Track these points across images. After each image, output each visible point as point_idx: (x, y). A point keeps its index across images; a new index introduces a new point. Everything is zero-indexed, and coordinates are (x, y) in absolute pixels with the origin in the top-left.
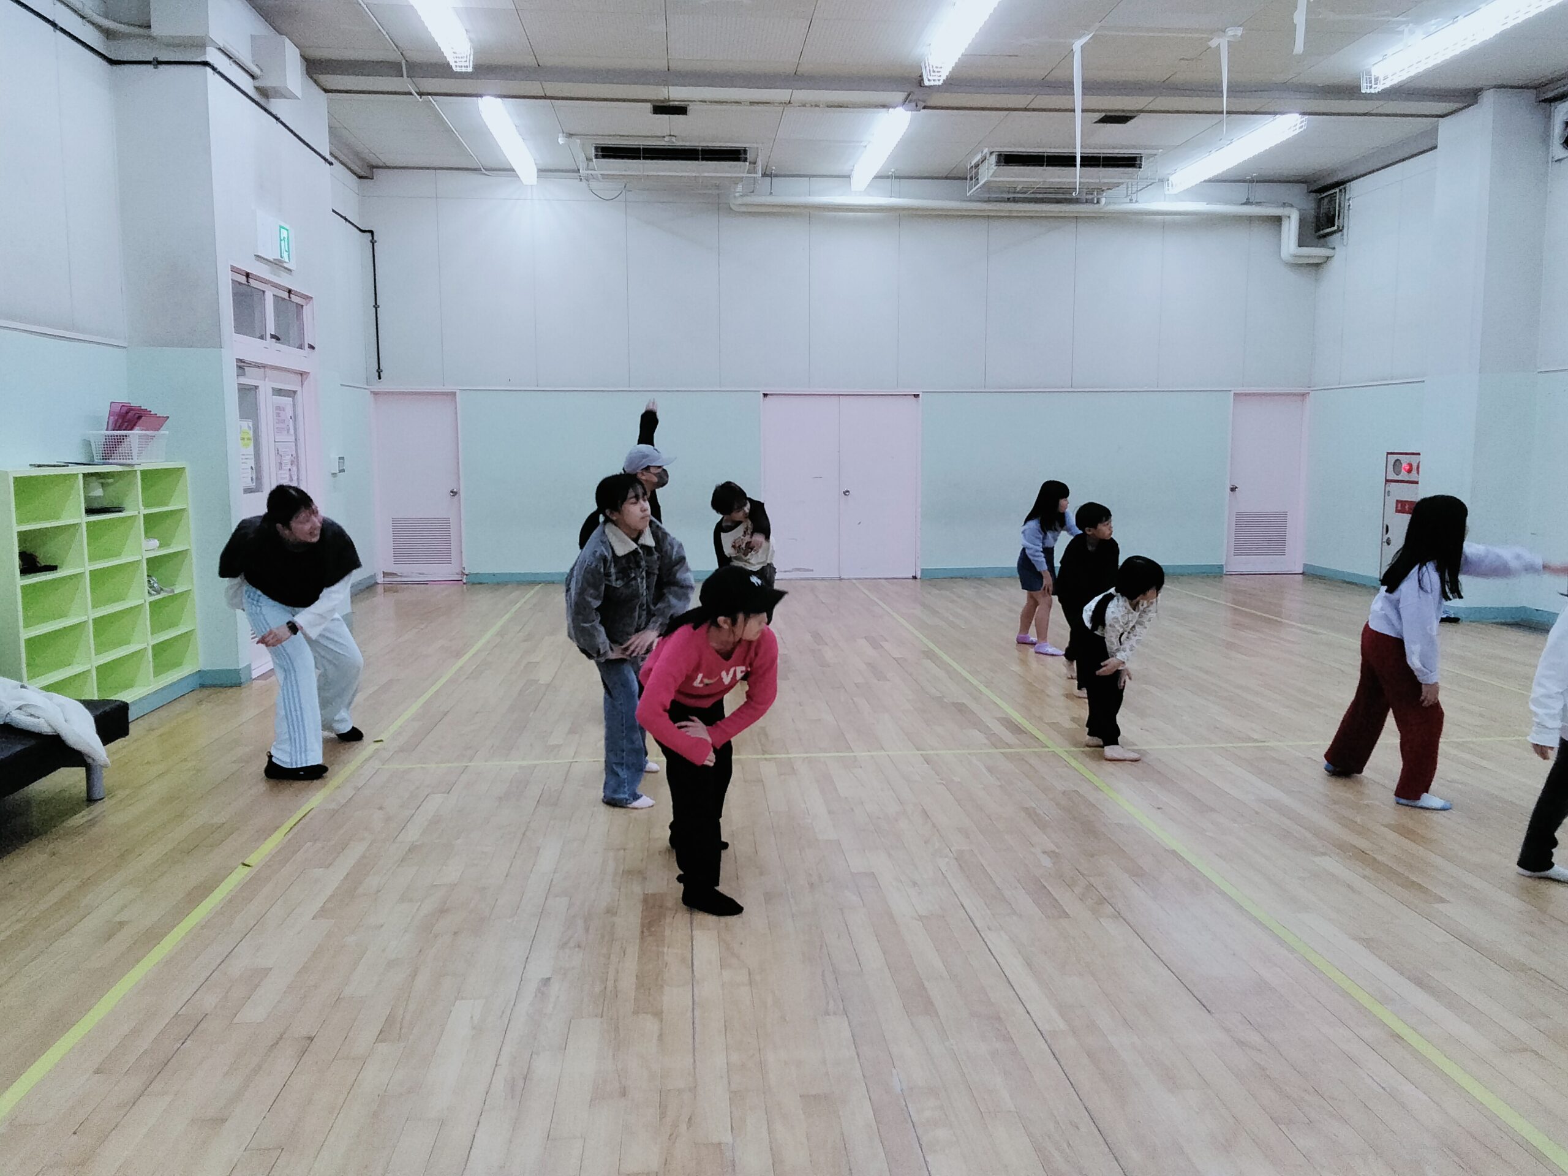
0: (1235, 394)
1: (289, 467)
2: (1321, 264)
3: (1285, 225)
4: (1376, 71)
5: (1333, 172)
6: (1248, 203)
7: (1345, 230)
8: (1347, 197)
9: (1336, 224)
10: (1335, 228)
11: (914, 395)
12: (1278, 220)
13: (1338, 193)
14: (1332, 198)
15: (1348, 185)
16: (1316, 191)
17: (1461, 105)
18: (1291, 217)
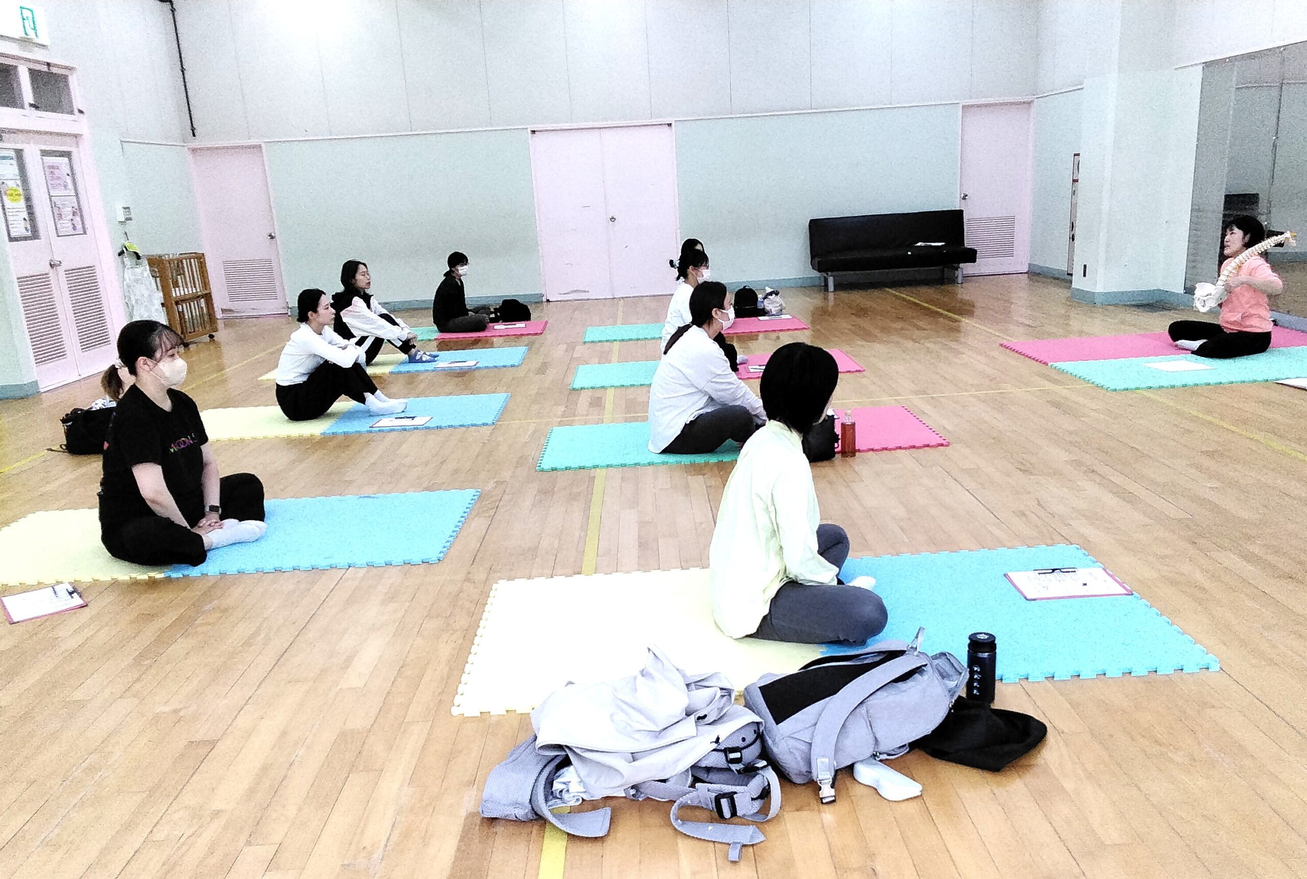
0: (964, 107)
1: (71, 217)
11: (668, 124)
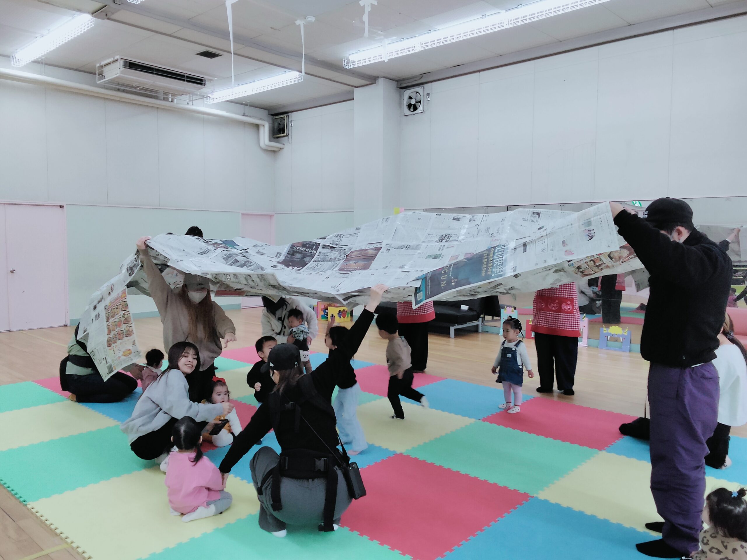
0: (243, 214)
2: (278, 151)
3: (261, 129)
4: (352, 58)
5: (284, 106)
6: (244, 115)
7: (290, 136)
8: (290, 120)
9: (285, 132)
10: (285, 134)
11: (60, 206)
12: (257, 126)
13: (285, 118)
14: (283, 119)
15: (290, 114)
16: (271, 115)
17: (368, 83)
18: (265, 126)
